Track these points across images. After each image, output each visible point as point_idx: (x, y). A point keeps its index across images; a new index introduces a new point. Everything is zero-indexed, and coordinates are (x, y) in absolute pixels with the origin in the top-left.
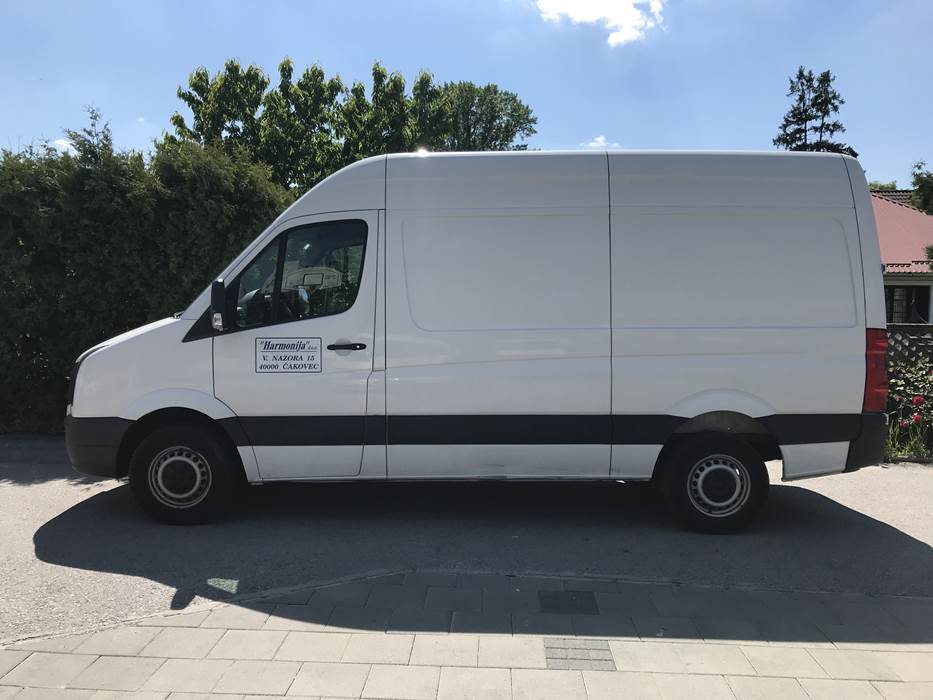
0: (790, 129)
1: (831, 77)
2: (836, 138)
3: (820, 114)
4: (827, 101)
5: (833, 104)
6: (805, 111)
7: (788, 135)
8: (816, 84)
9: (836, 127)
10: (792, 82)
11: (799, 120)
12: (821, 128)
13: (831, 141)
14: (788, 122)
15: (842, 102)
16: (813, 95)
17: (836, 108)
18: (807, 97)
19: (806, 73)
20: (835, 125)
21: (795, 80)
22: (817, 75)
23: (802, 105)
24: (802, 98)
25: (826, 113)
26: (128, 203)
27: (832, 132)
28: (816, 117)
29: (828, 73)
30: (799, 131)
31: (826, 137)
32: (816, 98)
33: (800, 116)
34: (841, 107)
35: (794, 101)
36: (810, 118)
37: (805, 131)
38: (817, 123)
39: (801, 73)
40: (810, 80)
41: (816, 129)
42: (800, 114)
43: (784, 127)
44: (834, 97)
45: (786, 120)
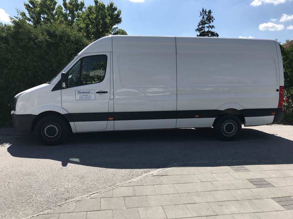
0: (200, 27)
1: (211, 12)
2: (213, 30)
3: (208, 22)
4: (210, 19)
5: (212, 20)
6: (204, 21)
7: (199, 28)
8: (207, 13)
9: (213, 27)
10: (200, 12)
11: (203, 24)
12: (209, 27)
13: (211, 31)
14: (200, 25)
15: (214, 19)
16: (206, 17)
17: (213, 21)
18: (205, 17)
19: (204, 10)
20: (212, 26)
21: (202, 12)
22: (207, 11)
23: (203, 20)
24: (203, 17)
25: (210, 22)
26: (36, 44)
27: (212, 28)
28: (207, 23)
29: (210, 10)
30: (203, 27)
31: (210, 29)
32: (207, 18)
33: (203, 23)
34: (214, 21)
35: (201, 18)
36: (206, 23)
37: (204, 27)
38: (207, 25)
39: (203, 10)
40: (206, 12)
41: (207, 27)
42: (203, 22)
43: (199, 26)
44: (212, 18)
45: (199, 24)
